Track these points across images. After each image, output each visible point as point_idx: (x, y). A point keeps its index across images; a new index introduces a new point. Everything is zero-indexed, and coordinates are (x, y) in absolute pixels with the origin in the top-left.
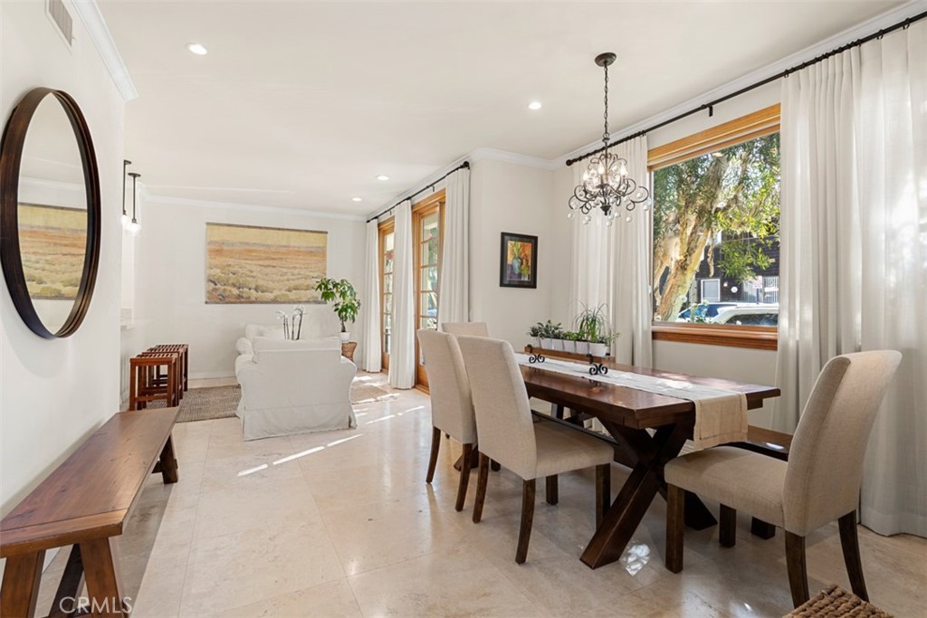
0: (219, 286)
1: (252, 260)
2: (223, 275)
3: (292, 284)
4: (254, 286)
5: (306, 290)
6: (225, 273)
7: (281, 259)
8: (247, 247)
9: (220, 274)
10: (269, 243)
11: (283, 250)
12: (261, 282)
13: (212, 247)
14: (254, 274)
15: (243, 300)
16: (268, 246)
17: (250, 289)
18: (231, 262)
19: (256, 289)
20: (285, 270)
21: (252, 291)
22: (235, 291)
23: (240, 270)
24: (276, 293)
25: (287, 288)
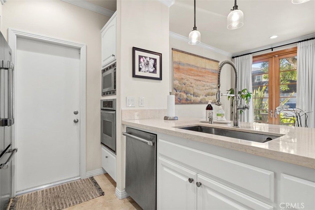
0: (178, 92)
1: (192, 76)
2: (180, 85)
3: (207, 91)
4: (192, 93)
5: (212, 95)
6: (180, 84)
7: (203, 76)
8: (189, 67)
9: (178, 84)
10: (198, 65)
11: (203, 70)
12: (196, 91)
13: (175, 65)
14: (192, 85)
15: (188, 102)
16: (198, 67)
17: (191, 95)
18: (183, 76)
19: (194, 94)
20: (204, 83)
21: (192, 96)
22: (185, 96)
23: (186, 82)
24: (201, 97)
25: (205, 94)
